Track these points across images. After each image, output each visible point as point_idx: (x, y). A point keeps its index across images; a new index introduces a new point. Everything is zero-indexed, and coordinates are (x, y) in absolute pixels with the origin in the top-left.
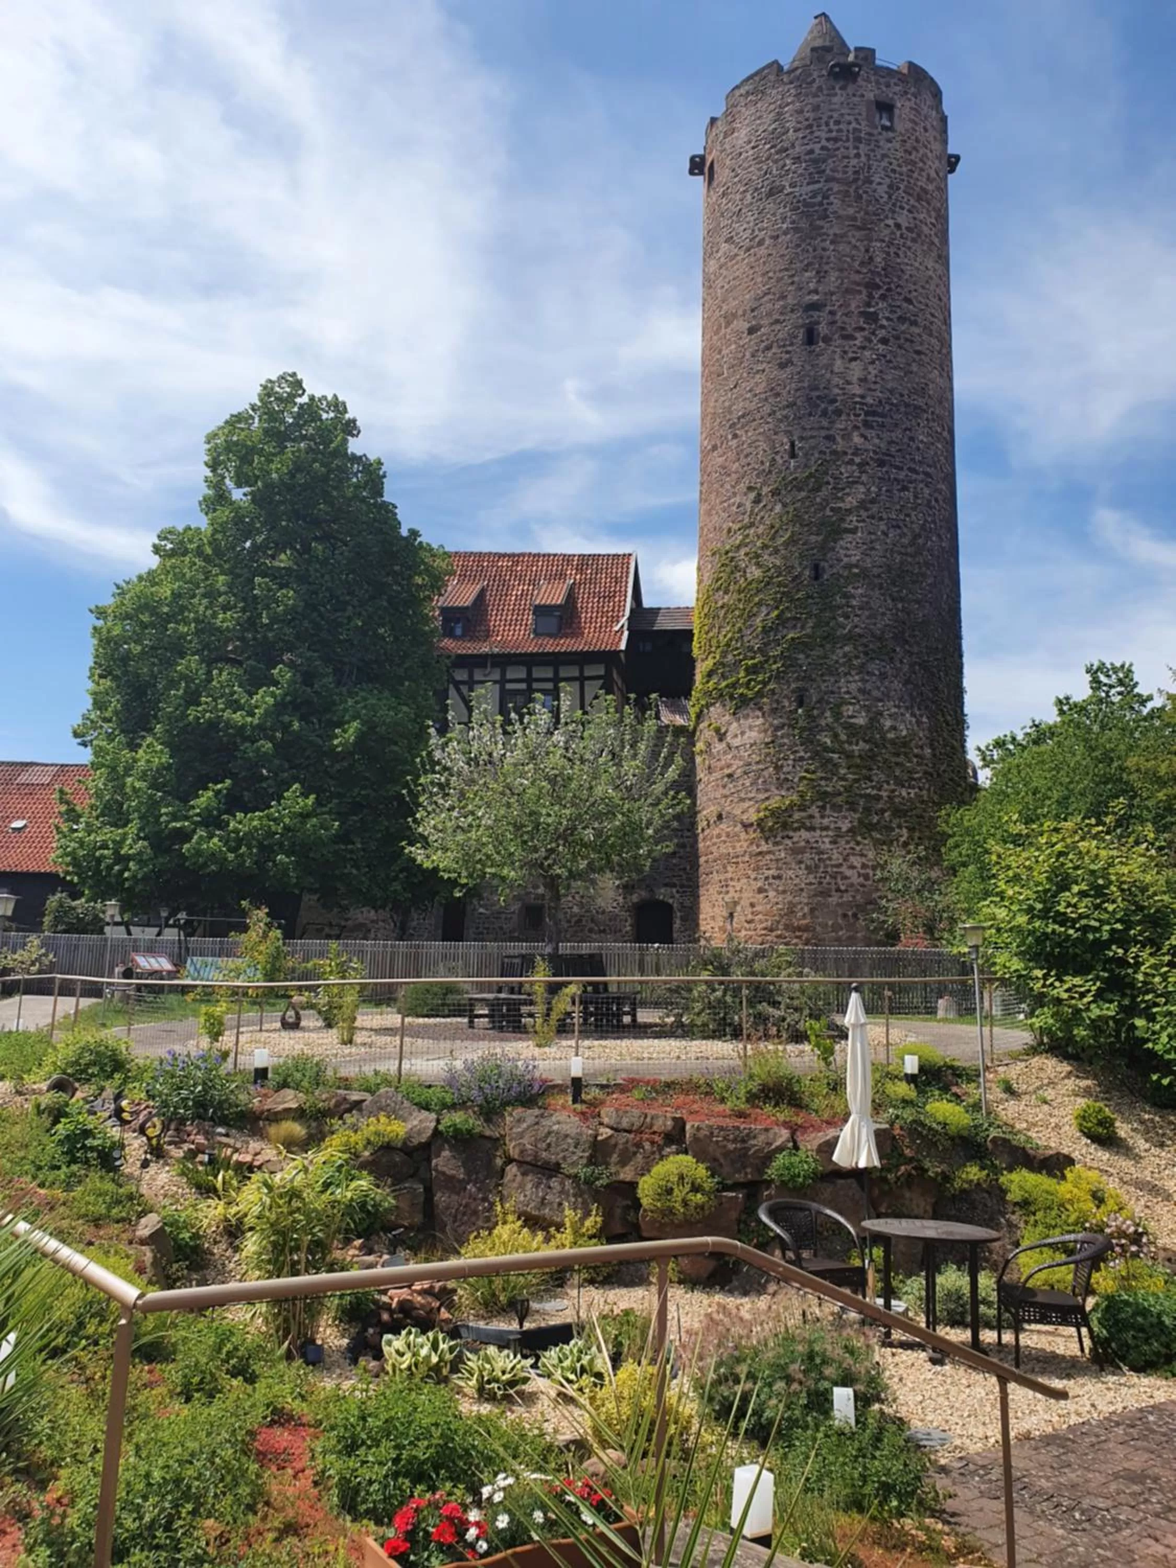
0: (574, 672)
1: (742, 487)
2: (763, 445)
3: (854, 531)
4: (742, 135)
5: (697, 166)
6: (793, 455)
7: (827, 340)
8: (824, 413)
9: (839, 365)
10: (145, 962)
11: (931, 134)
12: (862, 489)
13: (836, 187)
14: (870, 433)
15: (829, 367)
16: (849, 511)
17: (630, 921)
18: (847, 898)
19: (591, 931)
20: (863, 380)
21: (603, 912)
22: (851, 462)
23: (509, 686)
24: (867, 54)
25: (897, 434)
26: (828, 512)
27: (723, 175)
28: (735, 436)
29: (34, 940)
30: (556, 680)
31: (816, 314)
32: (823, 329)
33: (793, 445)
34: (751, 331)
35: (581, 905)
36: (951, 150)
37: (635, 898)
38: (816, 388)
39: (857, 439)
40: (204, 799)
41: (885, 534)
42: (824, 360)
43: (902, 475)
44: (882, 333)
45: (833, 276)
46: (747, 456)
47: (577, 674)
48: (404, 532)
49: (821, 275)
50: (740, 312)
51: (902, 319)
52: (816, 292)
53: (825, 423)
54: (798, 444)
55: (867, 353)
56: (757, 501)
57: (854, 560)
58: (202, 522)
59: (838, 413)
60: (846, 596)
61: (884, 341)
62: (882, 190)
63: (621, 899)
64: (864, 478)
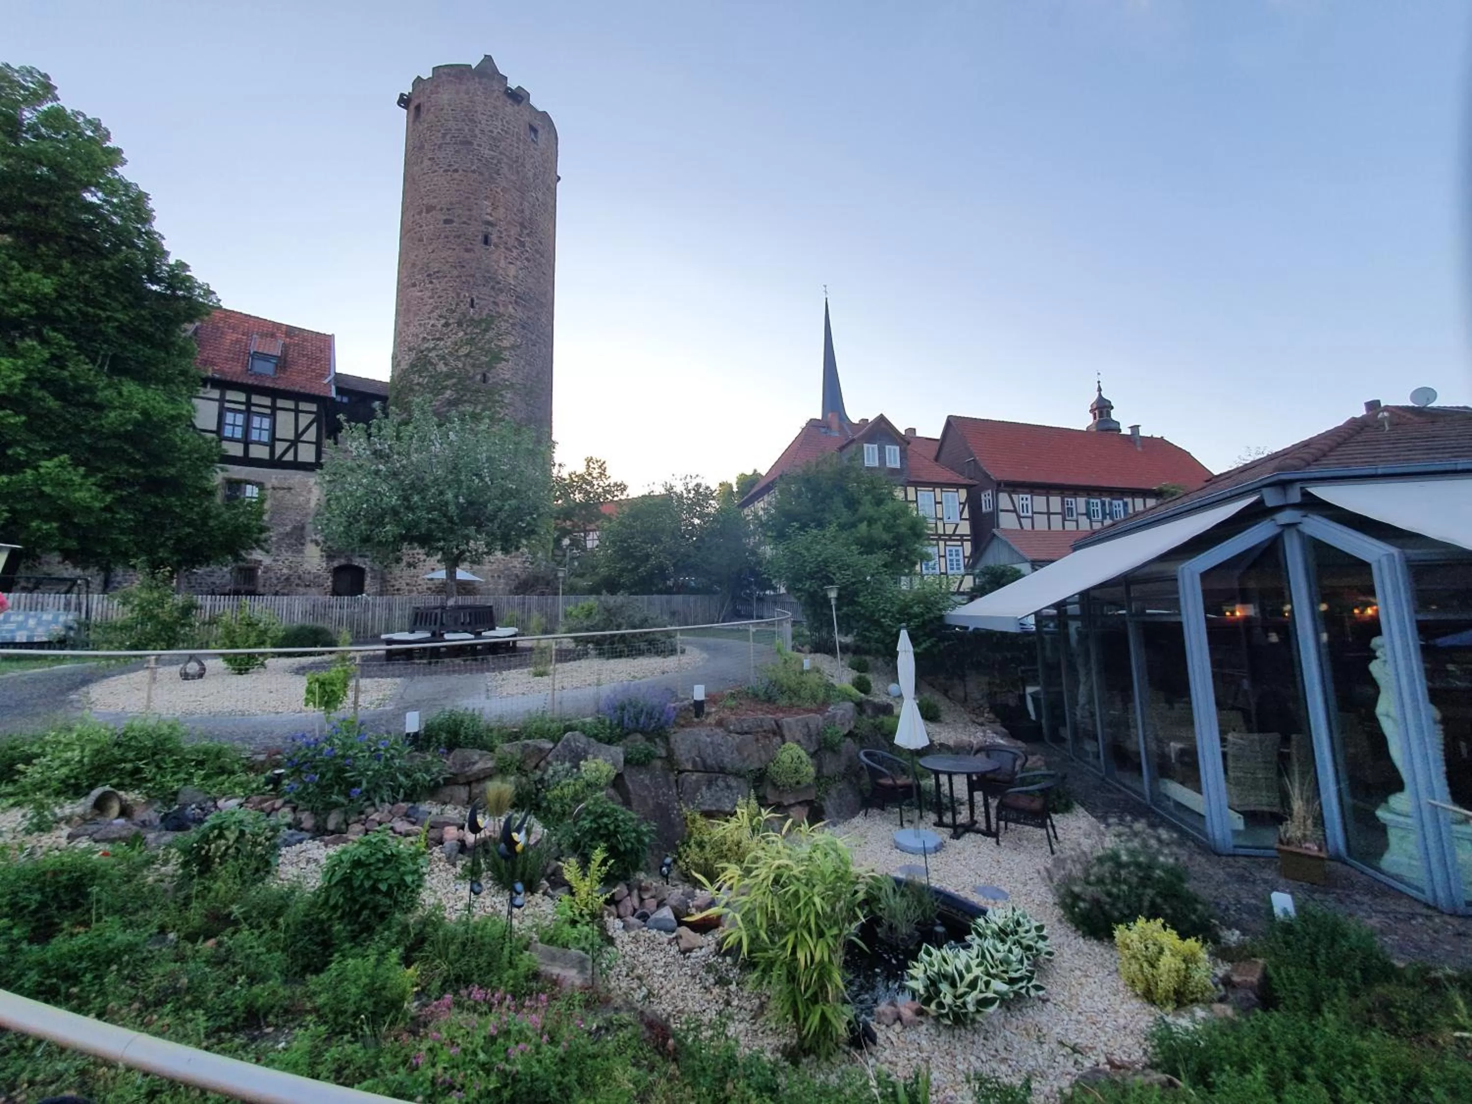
0: (290, 404)
1: (435, 315)
2: (451, 294)
3: (507, 361)
5: (404, 102)
6: (472, 306)
7: (496, 246)
8: (493, 288)
9: (503, 263)
12: (512, 338)
14: (519, 309)
15: (497, 262)
16: (505, 348)
17: (331, 579)
18: (494, 566)
19: (297, 585)
20: (516, 277)
21: (309, 573)
22: (507, 321)
23: (227, 405)
24: (523, 93)
25: (532, 314)
26: (493, 346)
28: (431, 282)
30: (274, 409)
31: (490, 229)
32: (494, 238)
33: (472, 300)
34: (446, 222)
35: (290, 568)
37: (336, 564)
38: (488, 272)
39: (511, 309)
41: (524, 367)
42: (494, 257)
43: (534, 337)
44: (527, 255)
45: (502, 210)
46: (440, 297)
47: (293, 407)
49: (494, 207)
50: (438, 207)
51: (537, 251)
52: (491, 215)
53: (493, 294)
54: (476, 301)
55: (518, 263)
56: (446, 325)
57: (507, 377)
59: (501, 291)
60: (501, 395)
61: (527, 259)
62: (530, 174)
63: (324, 565)
64: (514, 332)
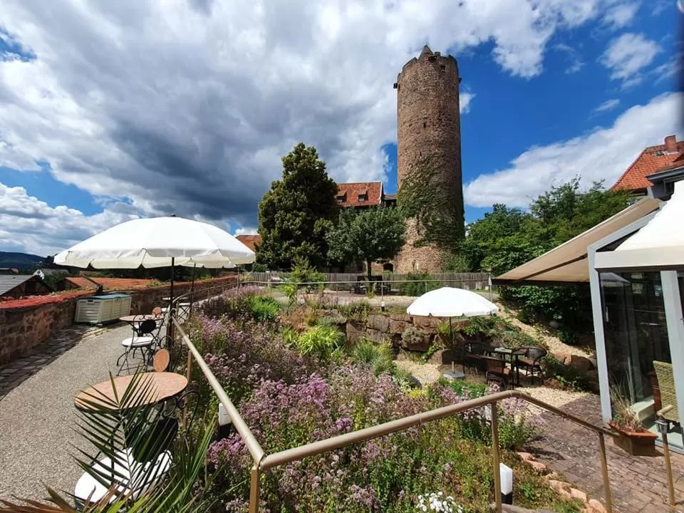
2: (413, 153)
4: (407, 77)
5: (395, 86)
6: (421, 155)
7: (429, 126)
8: (429, 145)
9: (432, 132)
10: (274, 278)
11: (454, 73)
13: (431, 88)
14: (440, 149)
15: (430, 133)
20: (438, 136)
24: (438, 54)
27: (402, 87)
29: (248, 273)
31: (426, 120)
32: (428, 124)
33: (421, 153)
34: (410, 126)
36: (459, 77)
38: (426, 139)
39: (437, 151)
40: (285, 245)
42: (429, 131)
45: (430, 110)
46: (409, 156)
48: (329, 179)
49: (427, 110)
50: (407, 121)
51: (448, 120)
52: (426, 114)
53: (429, 147)
55: (439, 129)
56: (412, 167)
58: (281, 180)
59: (432, 144)
64: (439, 160)
